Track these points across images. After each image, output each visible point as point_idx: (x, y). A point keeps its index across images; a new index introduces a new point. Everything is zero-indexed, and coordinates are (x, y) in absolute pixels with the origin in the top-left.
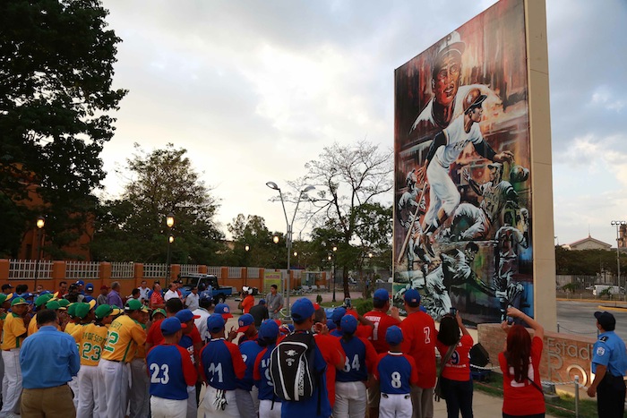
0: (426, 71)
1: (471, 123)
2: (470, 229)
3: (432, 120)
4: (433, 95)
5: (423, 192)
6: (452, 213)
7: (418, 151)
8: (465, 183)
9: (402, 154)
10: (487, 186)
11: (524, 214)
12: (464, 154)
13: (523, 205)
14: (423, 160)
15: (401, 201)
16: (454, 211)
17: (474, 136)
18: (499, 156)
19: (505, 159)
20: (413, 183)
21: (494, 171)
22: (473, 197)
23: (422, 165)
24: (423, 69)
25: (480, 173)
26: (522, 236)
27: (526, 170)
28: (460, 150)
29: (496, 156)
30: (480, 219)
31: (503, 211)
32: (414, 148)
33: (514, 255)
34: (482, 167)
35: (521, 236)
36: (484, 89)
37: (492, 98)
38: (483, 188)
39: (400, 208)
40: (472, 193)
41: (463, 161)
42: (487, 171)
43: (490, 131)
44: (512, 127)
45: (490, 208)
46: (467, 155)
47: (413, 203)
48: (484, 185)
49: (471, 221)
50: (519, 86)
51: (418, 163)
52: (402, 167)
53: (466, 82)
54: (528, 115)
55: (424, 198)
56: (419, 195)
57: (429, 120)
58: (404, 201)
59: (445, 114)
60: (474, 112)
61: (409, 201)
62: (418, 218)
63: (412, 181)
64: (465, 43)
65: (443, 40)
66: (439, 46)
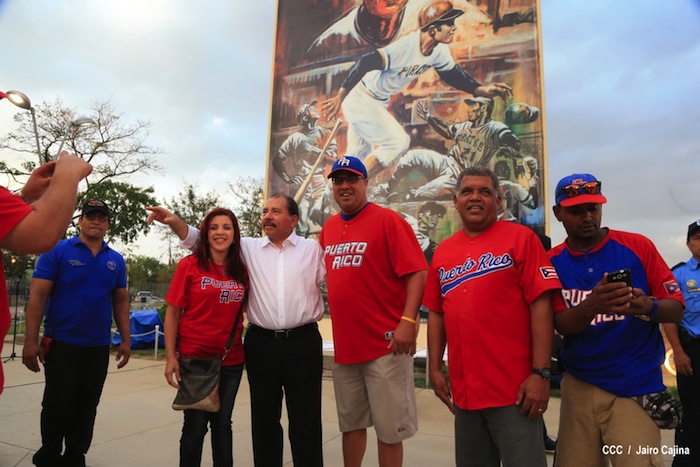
1: (435, 43)
2: (428, 185)
3: (355, 35)
4: (359, 2)
6: (393, 163)
7: (324, 76)
8: (421, 122)
9: (289, 79)
10: (463, 127)
11: (529, 164)
12: (419, 83)
13: (528, 152)
14: (335, 87)
15: (285, 145)
16: (397, 159)
17: (438, 61)
18: (487, 89)
19: (496, 93)
20: (312, 120)
21: (476, 107)
22: (435, 140)
23: (333, 96)
25: (450, 109)
26: (527, 193)
27: (534, 109)
28: (412, 77)
29: (480, 88)
30: (448, 170)
31: (493, 161)
32: (318, 71)
33: (513, 218)
34: (453, 102)
35: (524, 193)
37: (473, 15)
38: (454, 129)
39: (282, 154)
40: (433, 135)
41: (416, 92)
42: (463, 108)
43: (470, 56)
44: (509, 54)
45: (469, 156)
46: (425, 85)
47: (310, 148)
48: (457, 126)
49: (432, 173)
50: (521, 5)
51: (324, 92)
52: (289, 97)
54: (535, 41)
55: (334, 141)
56: (324, 137)
57: (349, 35)
58: (291, 144)
59: (382, 28)
60: (440, 30)
61: (302, 146)
62: (321, 170)
63: (309, 117)
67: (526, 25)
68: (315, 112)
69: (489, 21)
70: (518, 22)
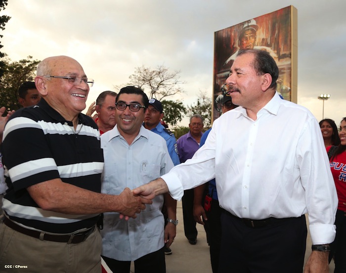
0: (235, 36)
4: (239, 48)
9: (218, 75)
15: (217, 99)
19: (278, 82)
24: (233, 34)
36: (268, 49)
39: (217, 102)
44: (283, 68)
50: (287, 51)
52: (218, 82)
53: (259, 44)
54: (291, 64)
58: (219, 99)
63: (224, 89)
64: (259, 27)
65: (245, 22)
66: (243, 25)
67: (288, 58)
68: (226, 88)
69: (277, 56)
70: (286, 57)
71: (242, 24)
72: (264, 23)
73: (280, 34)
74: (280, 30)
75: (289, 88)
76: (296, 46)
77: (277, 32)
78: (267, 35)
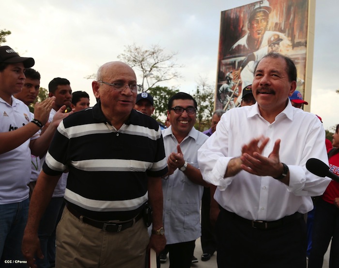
0: (244, 17)
1: (273, 52)
3: (246, 46)
4: (248, 32)
5: (237, 85)
7: (235, 62)
9: (224, 62)
14: (239, 66)
15: (221, 88)
20: (230, 79)
23: (237, 70)
24: (242, 15)
32: (233, 60)
36: (282, 35)
37: (286, 41)
39: (220, 92)
44: (297, 58)
47: (229, 90)
50: (302, 38)
51: (235, 68)
52: (223, 69)
53: (271, 29)
54: (306, 54)
55: (238, 88)
56: (234, 86)
57: (244, 46)
58: (223, 88)
59: (256, 44)
60: (275, 46)
61: (227, 89)
62: (232, 99)
63: (230, 78)
64: (272, 8)
65: (257, 2)
66: (255, 6)
67: (303, 47)
68: (232, 76)
69: (291, 44)
70: (301, 46)
71: (253, 4)
72: (278, 5)
73: (296, 19)
74: (296, 15)
75: (303, 81)
76: (313, 34)
77: (292, 16)
78: (281, 18)
